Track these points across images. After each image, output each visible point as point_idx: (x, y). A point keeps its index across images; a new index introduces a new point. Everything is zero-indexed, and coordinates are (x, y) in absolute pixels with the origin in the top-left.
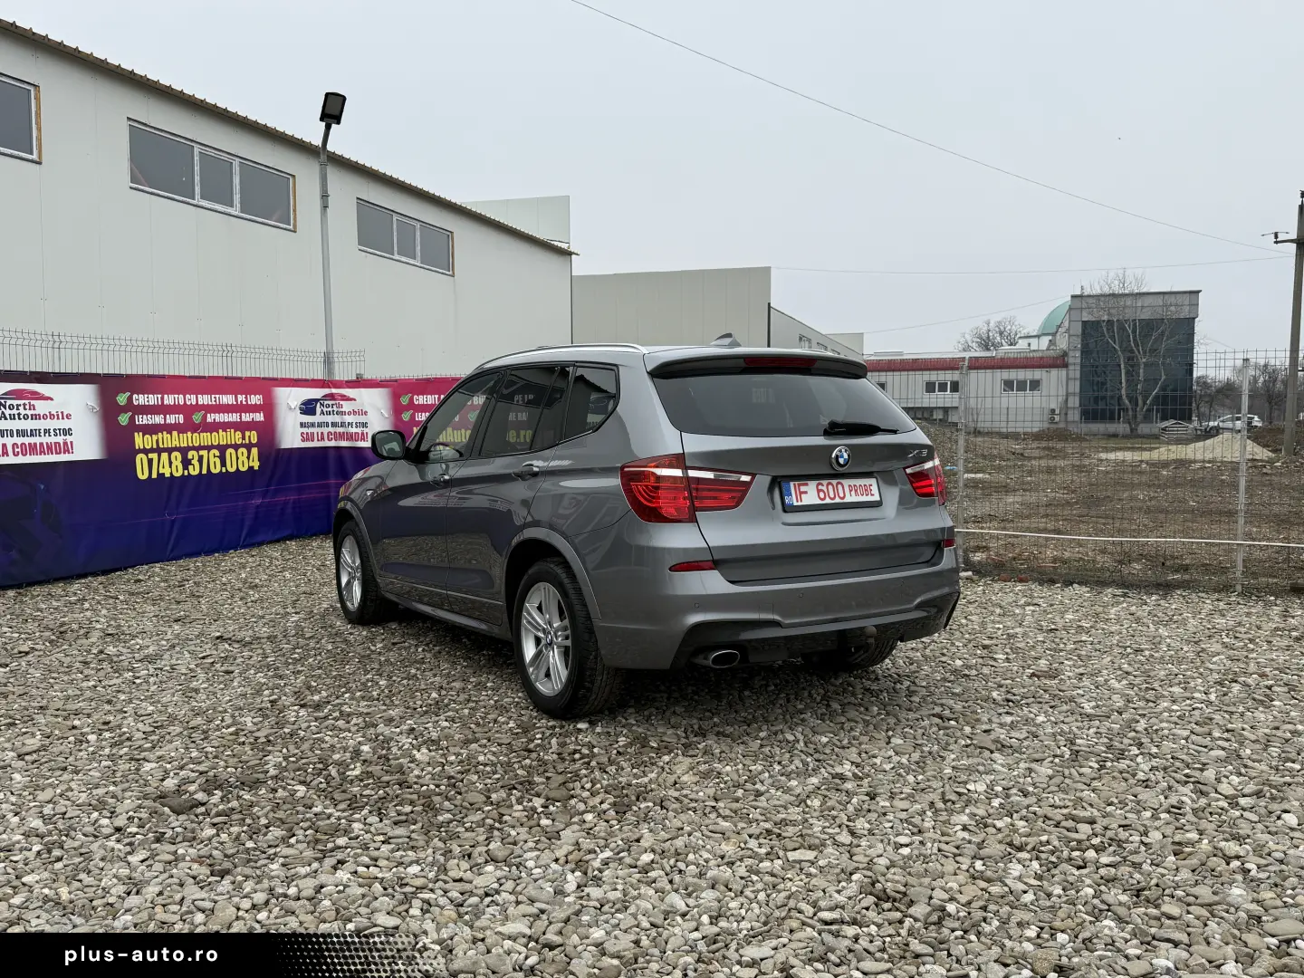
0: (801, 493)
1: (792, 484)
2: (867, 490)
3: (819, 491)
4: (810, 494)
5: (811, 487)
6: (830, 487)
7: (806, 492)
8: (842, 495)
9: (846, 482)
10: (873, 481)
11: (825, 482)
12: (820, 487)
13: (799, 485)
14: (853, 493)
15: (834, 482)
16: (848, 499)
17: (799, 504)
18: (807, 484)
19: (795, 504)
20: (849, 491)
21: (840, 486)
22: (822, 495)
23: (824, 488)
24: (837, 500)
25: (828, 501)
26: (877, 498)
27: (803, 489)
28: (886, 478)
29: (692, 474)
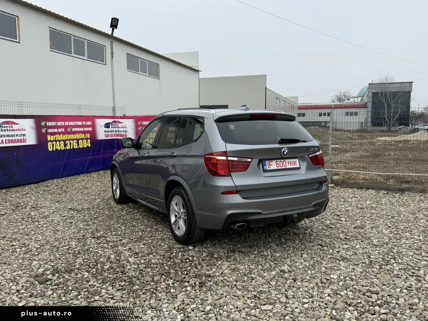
0: (270, 165)
1: (267, 162)
2: (295, 163)
3: (277, 164)
4: (273, 165)
5: (274, 163)
6: (281, 162)
8: (285, 165)
9: (287, 161)
10: (297, 160)
11: (279, 161)
13: (269, 162)
16: (288, 167)
17: (269, 169)
18: (272, 162)
20: (288, 164)
21: (285, 162)
23: (279, 163)
24: (284, 167)
25: (280, 168)
26: (298, 166)
28: (302, 159)
29: (230, 158)
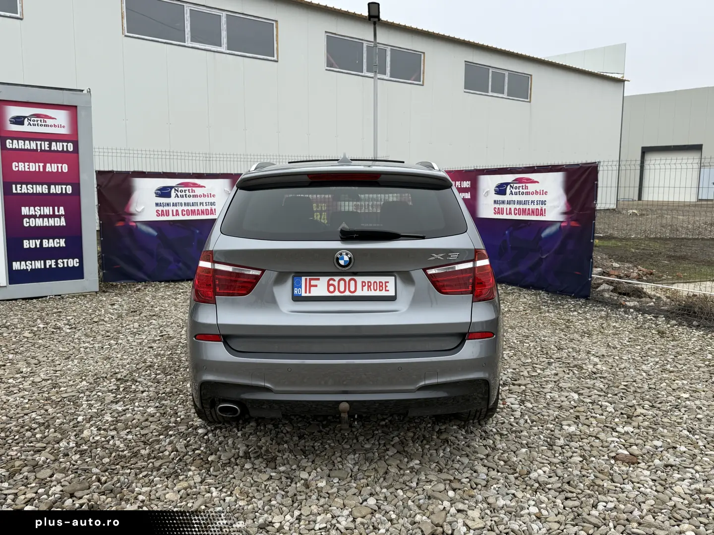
0: (311, 286)
1: (303, 279)
2: (381, 286)
3: (329, 285)
4: (321, 287)
5: (324, 280)
6: (342, 283)
7: (316, 286)
8: (352, 289)
9: (359, 279)
10: (391, 280)
11: (337, 278)
12: (331, 282)
13: (310, 280)
14: (366, 288)
15: (347, 278)
16: (358, 293)
17: (308, 294)
18: (319, 279)
19: (304, 294)
20: (361, 286)
21: (352, 283)
22: (332, 288)
23: (336, 283)
24: (347, 293)
25: (337, 294)
26: (392, 293)
27: (313, 283)
28: (406, 278)
29: (219, 267)
